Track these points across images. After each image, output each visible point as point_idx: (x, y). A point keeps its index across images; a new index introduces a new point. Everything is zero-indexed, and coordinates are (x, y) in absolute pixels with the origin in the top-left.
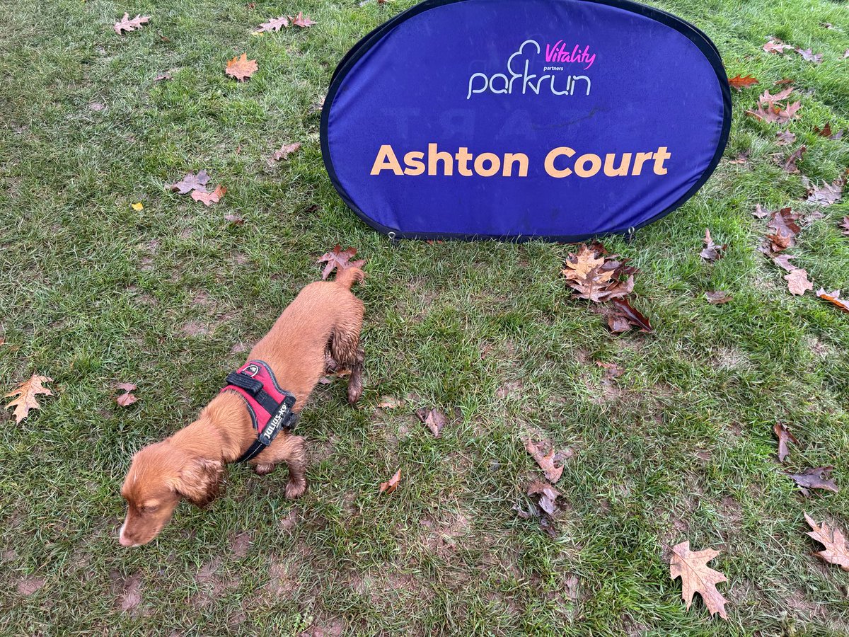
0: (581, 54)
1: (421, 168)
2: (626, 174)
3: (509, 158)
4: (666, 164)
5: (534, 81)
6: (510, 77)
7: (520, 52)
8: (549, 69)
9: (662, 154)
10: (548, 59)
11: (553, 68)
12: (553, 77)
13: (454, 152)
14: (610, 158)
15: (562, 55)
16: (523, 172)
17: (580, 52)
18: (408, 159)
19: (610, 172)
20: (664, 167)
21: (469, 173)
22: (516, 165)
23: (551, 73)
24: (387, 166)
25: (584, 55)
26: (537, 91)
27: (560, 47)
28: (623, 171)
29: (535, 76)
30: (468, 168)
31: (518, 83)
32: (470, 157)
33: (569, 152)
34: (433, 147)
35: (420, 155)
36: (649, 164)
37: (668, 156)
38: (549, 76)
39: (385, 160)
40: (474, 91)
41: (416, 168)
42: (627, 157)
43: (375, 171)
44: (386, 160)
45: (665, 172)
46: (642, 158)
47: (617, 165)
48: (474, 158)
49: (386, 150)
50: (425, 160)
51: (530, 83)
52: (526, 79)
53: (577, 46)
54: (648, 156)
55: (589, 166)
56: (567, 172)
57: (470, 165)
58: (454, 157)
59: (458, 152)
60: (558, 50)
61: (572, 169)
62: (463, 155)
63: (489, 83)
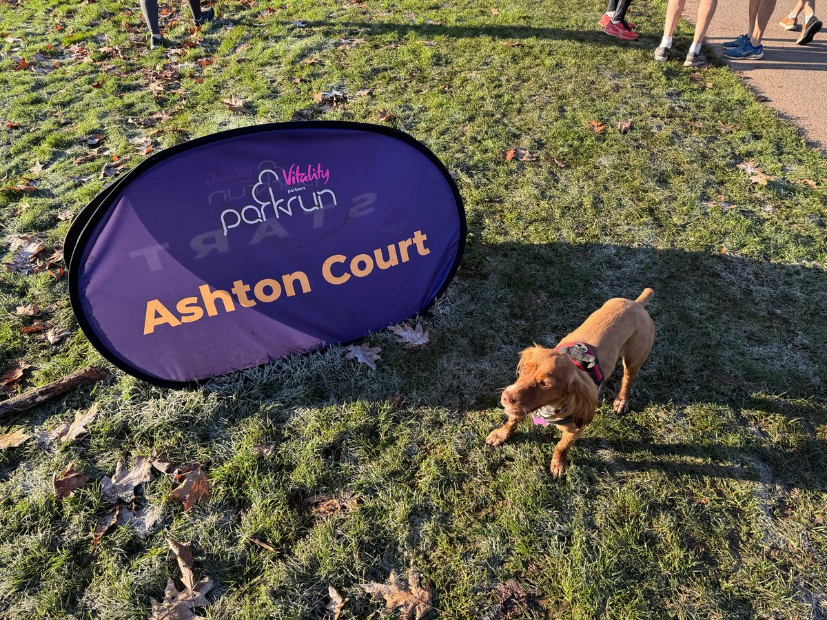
0: (316, 172)
1: (198, 313)
2: (397, 263)
3: (288, 280)
4: (426, 244)
5: (284, 205)
6: (259, 206)
7: (260, 183)
8: (293, 191)
9: (419, 238)
10: (289, 183)
11: (297, 190)
12: (300, 197)
13: (229, 288)
14: (378, 253)
15: (300, 176)
17: (314, 170)
18: (181, 307)
19: (383, 265)
20: (425, 248)
21: (253, 303)
22: (297, 283)
23: (296, 194)
24: (160, 321)
25: (319, 172)
26: (291, 214)
27: (294, 170)
28: (393, 261)
29: (282, 200)
30: (249, 299)
31: (269, 210)
32: (248, 288)
33: (341, 258)
34: (204, 289)
35: (194, 300)
36: (412, 249)
37: (424, 237)
38: (295, 197)
39: (156, 315)
40: (229, 227)
41: (193, 314)
42: (391, 249)
43: (149, 329)
44: (158, 315)
45: (427, 251)
46: (404, 245)
47: (386, 257)
48: (252, 288)
49: (154, 306)
50: (201, 304)
51: (280, 208)
52: (275, 205)
53: (310, 166)
54: (409, 242)
55: (363, 265)
56: (346, 277)
57: (251, 295)
58: (231, 292)
59: (234, 287)
60: (293, 173)
61: (350, 272)
62: (240, 288)
63: (241, 217)
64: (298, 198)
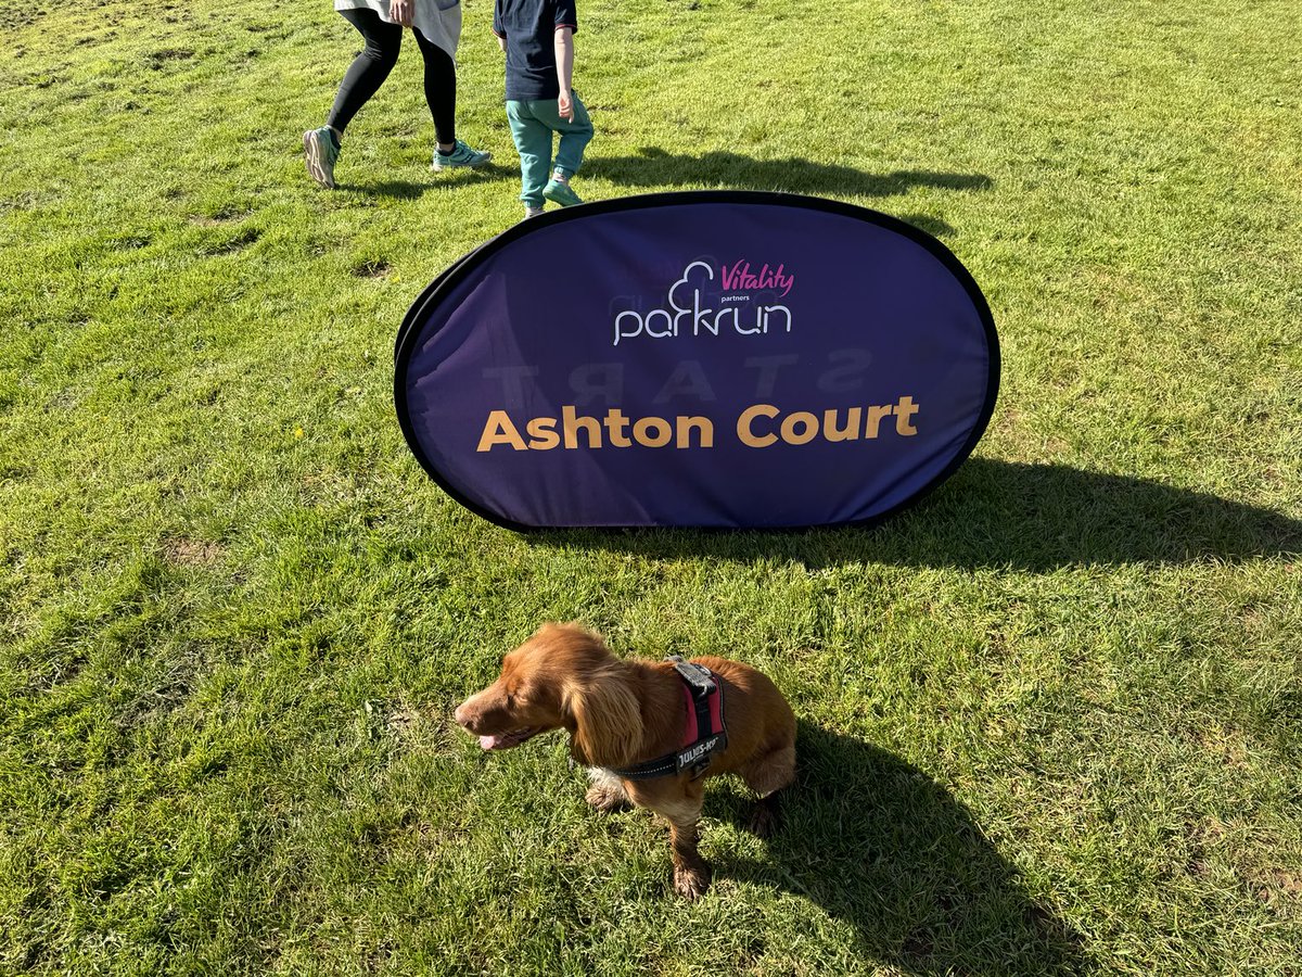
0: (773, 276)
1: (553, 440)
2: (856, 438)
3: (684, 424)
4: (913, 420)
5: (710, 319)
6: (673, 313)
7: (685, 280)
8: (729, 299)
9: (906, 407)
10: (726, 287)
11: (735, 299)
12: (736, 310)
13: (600, 416)
14: (831, 416)
15: (746, 279)
16: (707, 440)
17: (771, 273)
18: (533, 427)
19: (832, 435)
20: (911, 424)
21: (627, 443)
22: (695, 432)
23: (732, 305)
24: (500, 439)
25: (778, 276)
26: (715, 332)
27: (741, 268)
28: (852, 432)
29: (710, 311)
30: (624, 436)
31: (686, 322)
32: (626, 421)
33: (771, 411)
34: (569, 411)
35: (552, 422)
36: (888, 422)
37: (915, 409)
38: (730, 310)
39: (497, 430)
40: (623, 335)
41: (546, 440)
42: (855, 414)
43: (484, 445)
44: (500, 431)
45: (913, 431)
46: (876, 413)
47: (842, 424)
48: (632, 423)
49: (498, 418)
50: (559, 429)
51: (703, 321)
52: (697, 316)
53: (767, 265)
54: (887, 410)
55: (802, 428)
56: (770, 440)
57: (627, 432)
58: (602, 423)
59: (608, 416)
60: (738, 272)
61: (778, 433)
62: (616, 419)
63: (644, 324)
64: (733, 312)
